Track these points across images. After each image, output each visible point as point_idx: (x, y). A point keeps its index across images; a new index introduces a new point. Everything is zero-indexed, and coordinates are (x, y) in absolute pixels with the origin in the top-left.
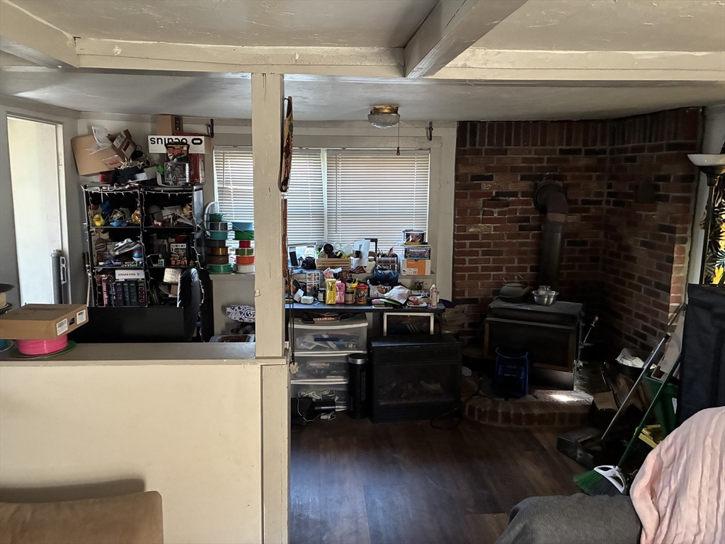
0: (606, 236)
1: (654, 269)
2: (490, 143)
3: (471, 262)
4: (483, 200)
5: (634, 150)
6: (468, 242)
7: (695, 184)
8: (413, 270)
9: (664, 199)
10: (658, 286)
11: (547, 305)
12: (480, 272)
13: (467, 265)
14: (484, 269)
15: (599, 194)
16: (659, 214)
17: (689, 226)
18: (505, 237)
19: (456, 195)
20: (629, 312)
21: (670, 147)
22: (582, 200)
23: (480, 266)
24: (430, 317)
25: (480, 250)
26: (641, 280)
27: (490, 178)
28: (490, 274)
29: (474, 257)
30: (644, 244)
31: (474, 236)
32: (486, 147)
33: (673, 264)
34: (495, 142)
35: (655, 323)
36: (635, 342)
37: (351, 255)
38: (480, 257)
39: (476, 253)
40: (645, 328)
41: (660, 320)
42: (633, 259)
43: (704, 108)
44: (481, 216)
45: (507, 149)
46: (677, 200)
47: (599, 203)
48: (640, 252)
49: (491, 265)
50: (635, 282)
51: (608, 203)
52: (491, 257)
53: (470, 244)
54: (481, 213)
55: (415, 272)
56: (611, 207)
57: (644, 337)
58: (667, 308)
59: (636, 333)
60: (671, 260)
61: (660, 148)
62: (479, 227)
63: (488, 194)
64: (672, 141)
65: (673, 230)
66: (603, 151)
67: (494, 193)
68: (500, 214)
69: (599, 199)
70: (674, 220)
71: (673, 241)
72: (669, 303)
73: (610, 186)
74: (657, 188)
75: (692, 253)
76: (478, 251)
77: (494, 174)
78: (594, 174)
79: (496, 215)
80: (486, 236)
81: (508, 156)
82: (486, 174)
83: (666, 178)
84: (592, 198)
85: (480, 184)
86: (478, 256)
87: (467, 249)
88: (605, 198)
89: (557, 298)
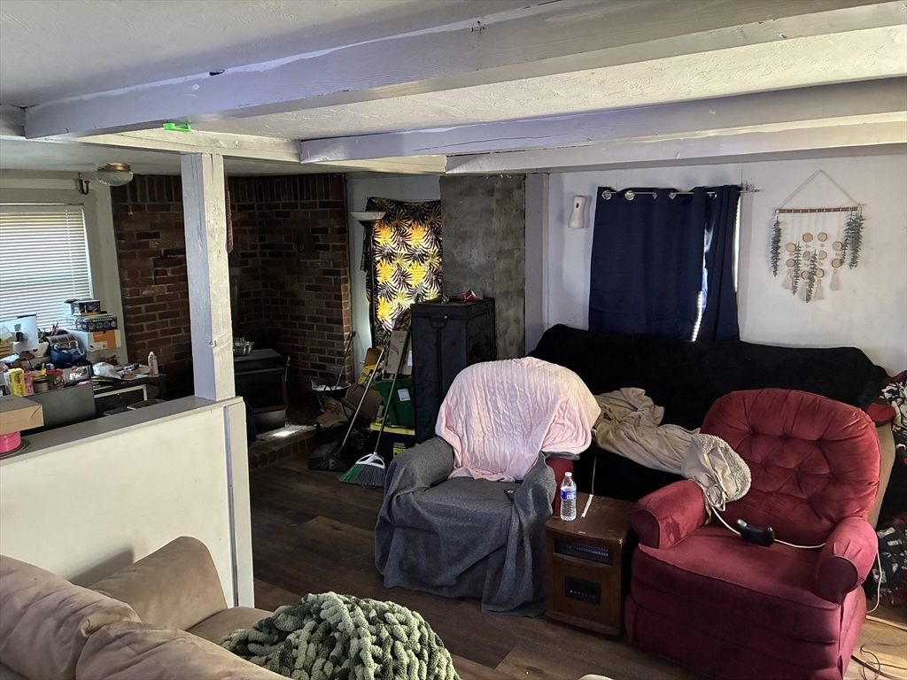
0: (265, 285)
1: (325, 308)
2: (152, 199)
3: (149, 327)
4: (154, 260)
5: (285, 206)
6: (143, 306)
7: (346, 235)
8: (101, 344)
9: (326, 248)
10: (329, 321)
11: (246, 355)
12: (160, 337)
13: (146, 331)
14: (164, 333)
15: (254, 247)
16: (322, 261)
17: (347, 269)
18: (179, 297)
19: (120, 256)
20: (304, 349)
21: (323, 205)
22: (242, 254)
23: (158, 330)
24: (142, 390)
25: (157, 313)
26: (312, 319)
27: (156, 236)
28: (170, 338)
29: (152, 322)
30: (309, 288)
31: (148, 299)
32: (149, 202)
33: (341, 300)
34: (156, 197)
35: (331, 353)
36: (315, 374)
37: (11, 339)
38: (158, 320)
39: (154, 318)
40: (321, 359)
41: (336, 349)
42: (302, 303)
43: (345, 174)
44: (153, 277)
45: (169, 205)
46: (335, 248)
47: (254, 255)
48: (306, 296)
49: (169, 328)
50: (307, 322)
51: (263, 255)
52: (169, 320)
53: (146, 307)
54: (153, 273)
55: (104, 346)
56: (267, 258)
57: (324, 367)
58: (342, 338)
59: (314, 366)
60: (339, 297)
61: (314, 205)
62: (153, 289)
63: (157, 252)
64: (324, 200)
65: (338, 273)
66: (252, 207)
67: (162, 251)
68: (173, 272)
69: (253, 251)
70: (336, 265)
71: (338, 283)
72: (343, 332)
73: (262, 239)
74: (317, 239)
75: (353, 291)
76: (155, 315)
77: (160, 231)
78: (248, 228)
79: (169, 274)
80: (161, 298)
81: (172, 211)
82: (152, 232)
83: (324, 231)
84: (249, 251)
85: (147, 242)
86: (155, 319)
87: (144, 313)
88: (258, 251)
89: (254, 348)
